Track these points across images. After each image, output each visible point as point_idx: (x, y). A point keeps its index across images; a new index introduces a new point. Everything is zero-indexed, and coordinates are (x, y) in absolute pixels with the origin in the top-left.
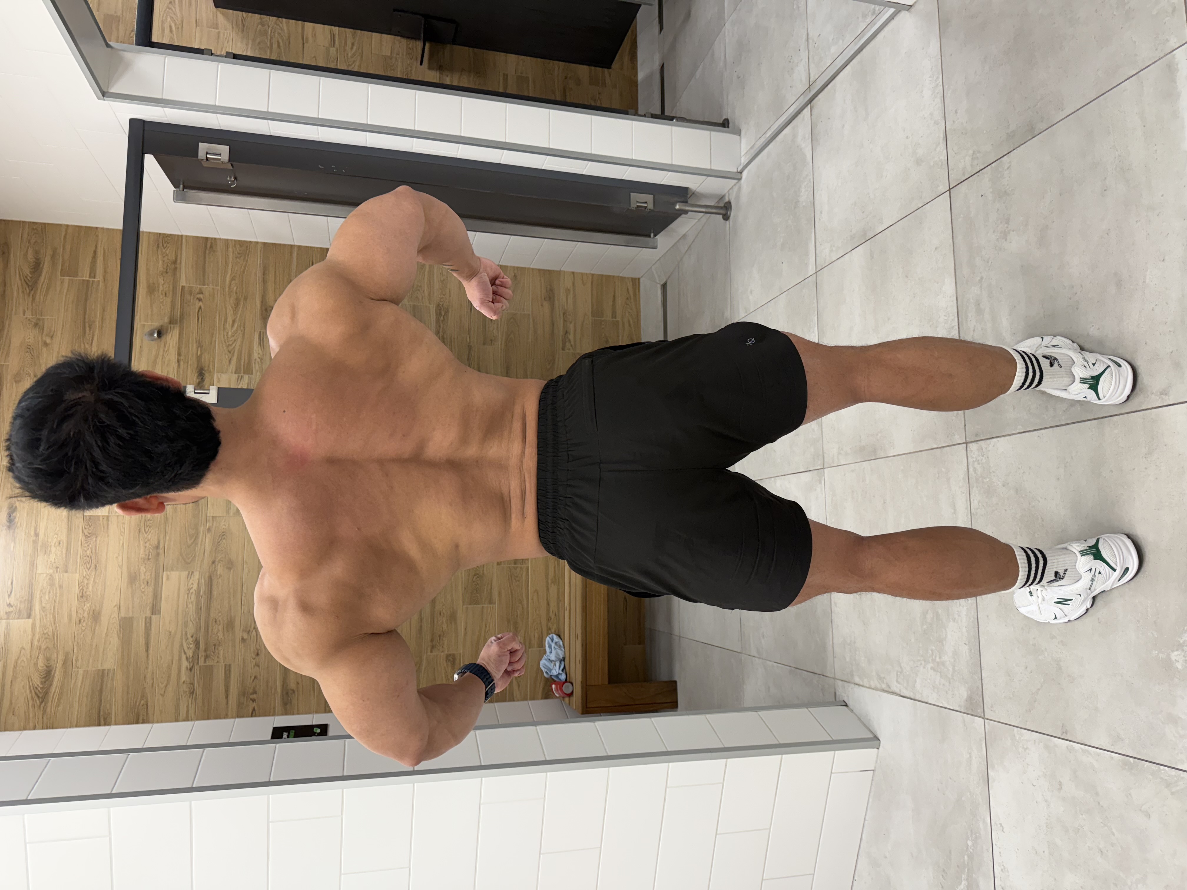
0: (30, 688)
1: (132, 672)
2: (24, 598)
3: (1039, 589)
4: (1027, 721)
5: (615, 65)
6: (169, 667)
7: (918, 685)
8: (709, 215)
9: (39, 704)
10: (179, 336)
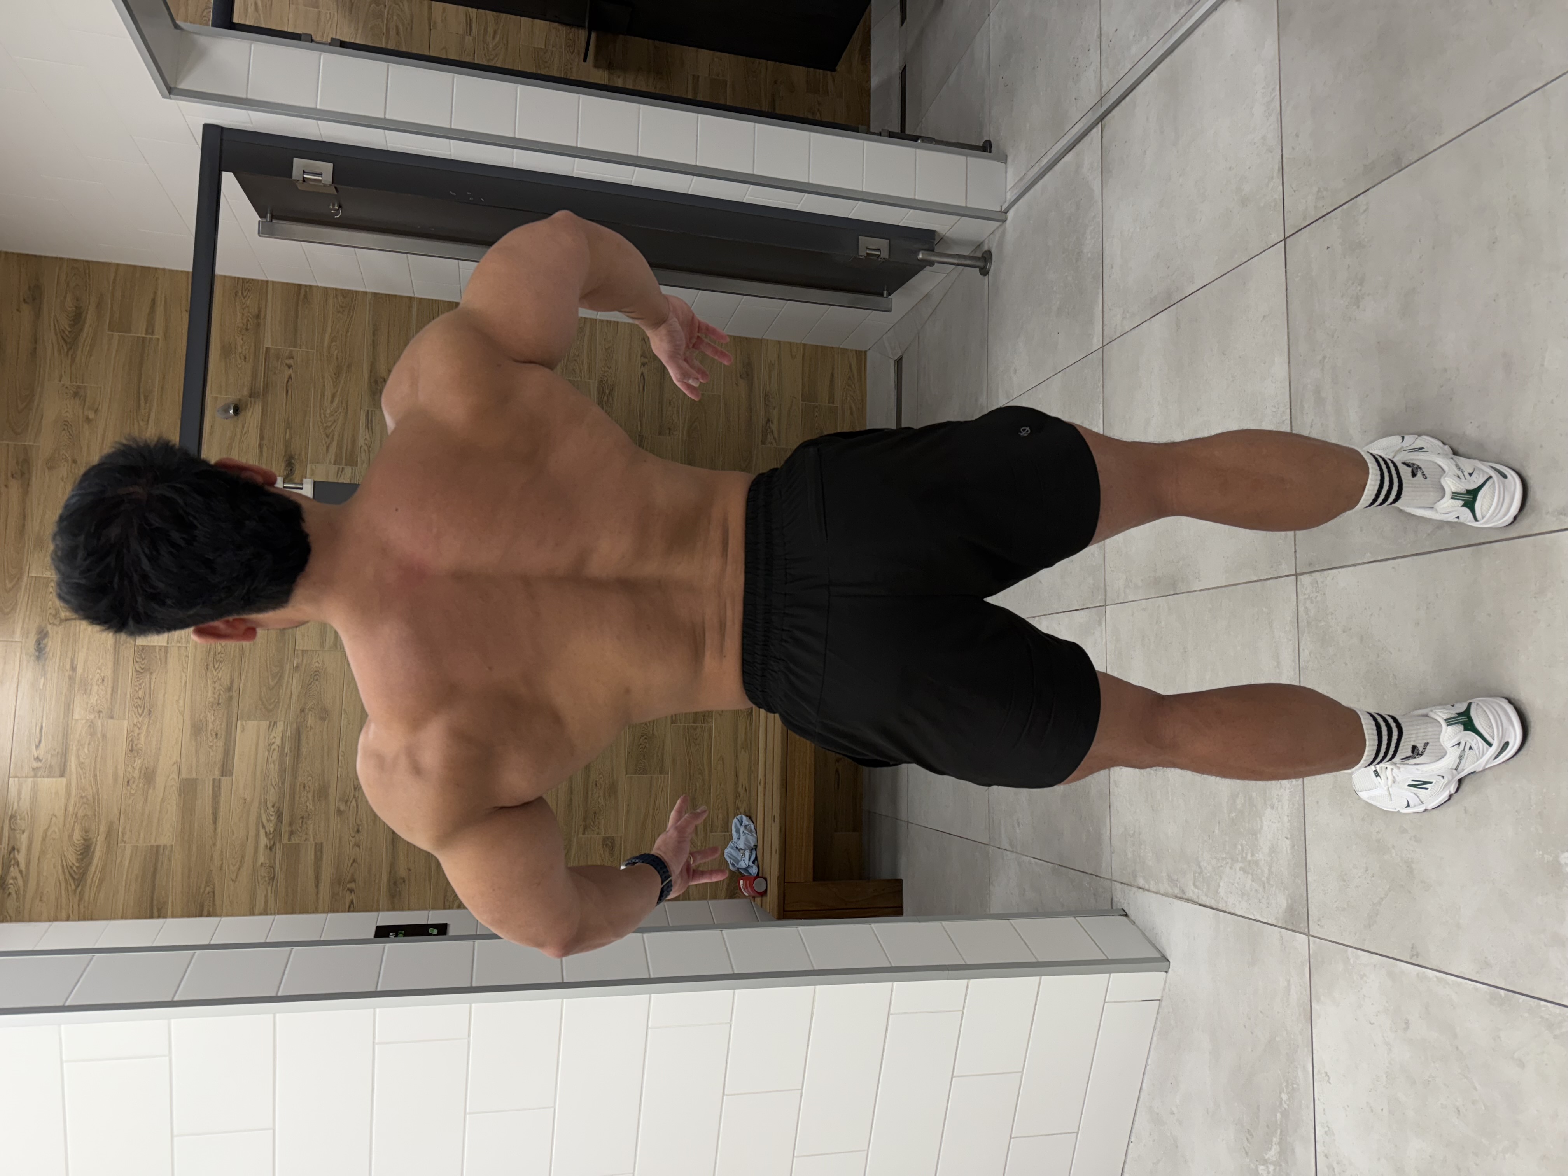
0: (63, 867)
1: (194, 848)
2: (57, 751)
3: (1390, 767)
4: (1365, 940)
5: (841, 67)
6: (243, 845)
7: (1222, 892)
8: (961, 268)
9: (73, 887)
10: (262, 413)
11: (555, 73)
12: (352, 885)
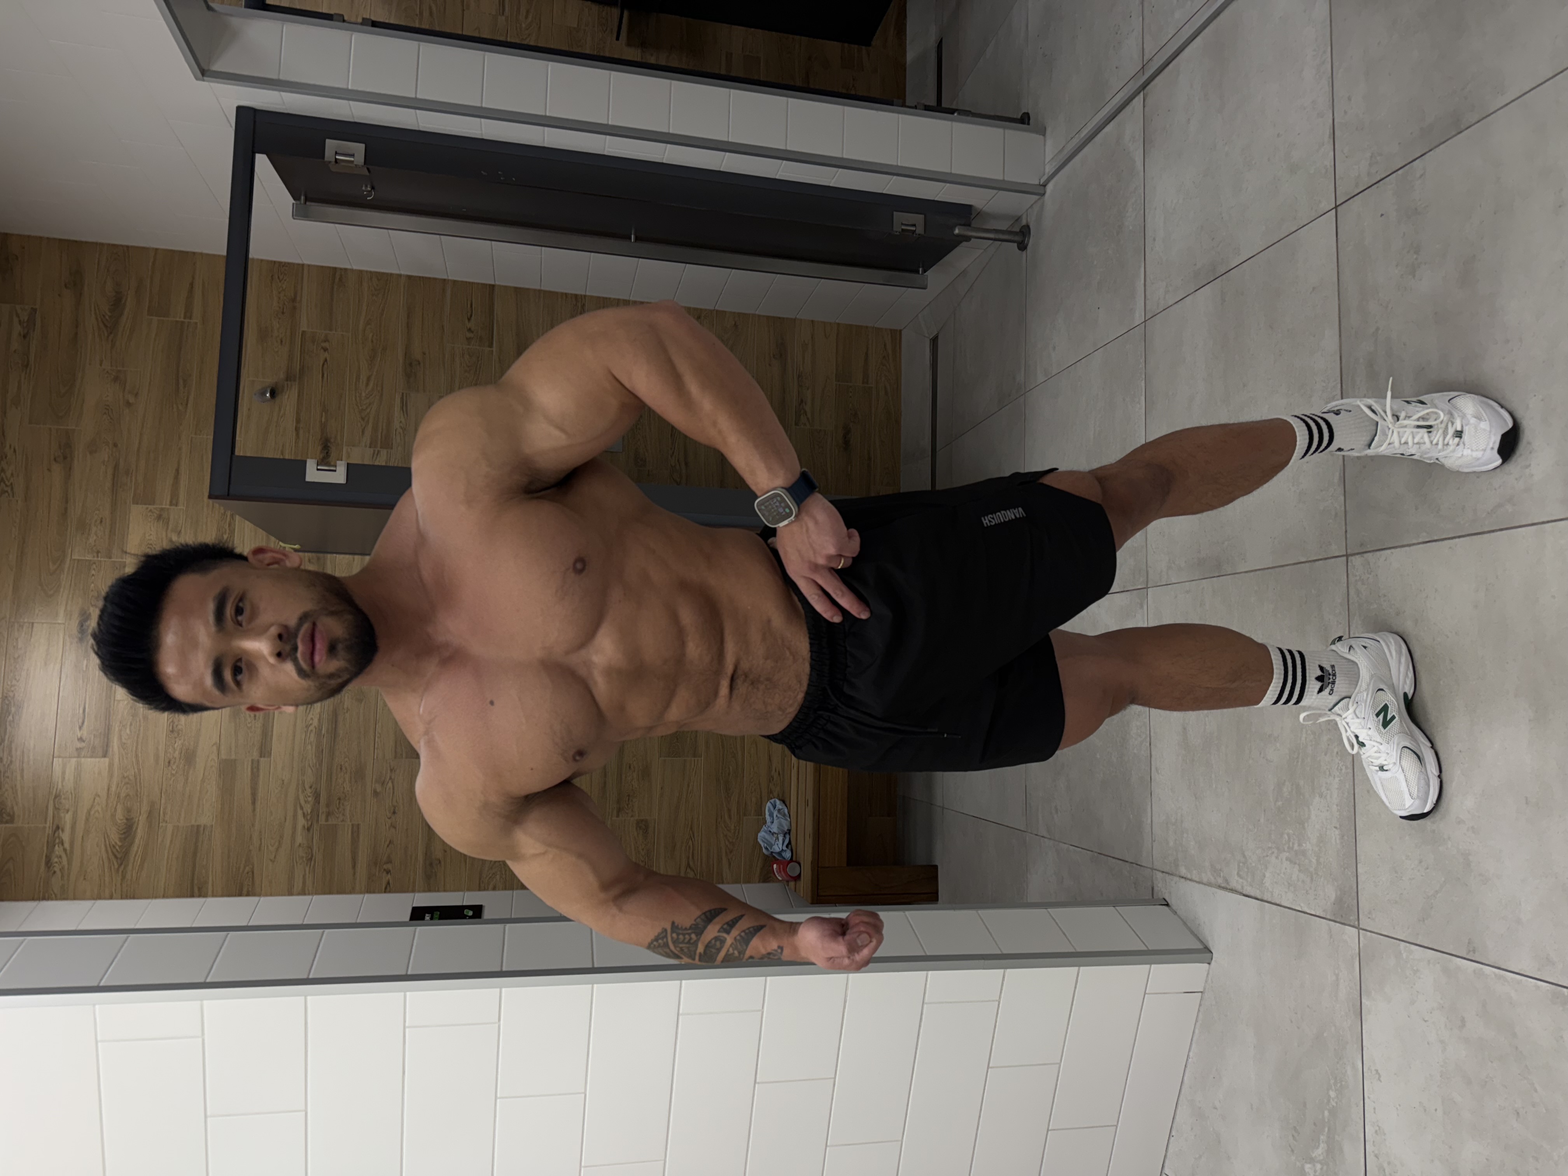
0: (106, 846)
1: (234, 830)
2: (100, 731)
4: (1418, 934)
5: (876, 41)
6: (281, 826)
7: (1268, 882)
8: (998, 243)
9: (116, 866)
10: (299, 396)
11: (587, 51)
12: (388, 866)
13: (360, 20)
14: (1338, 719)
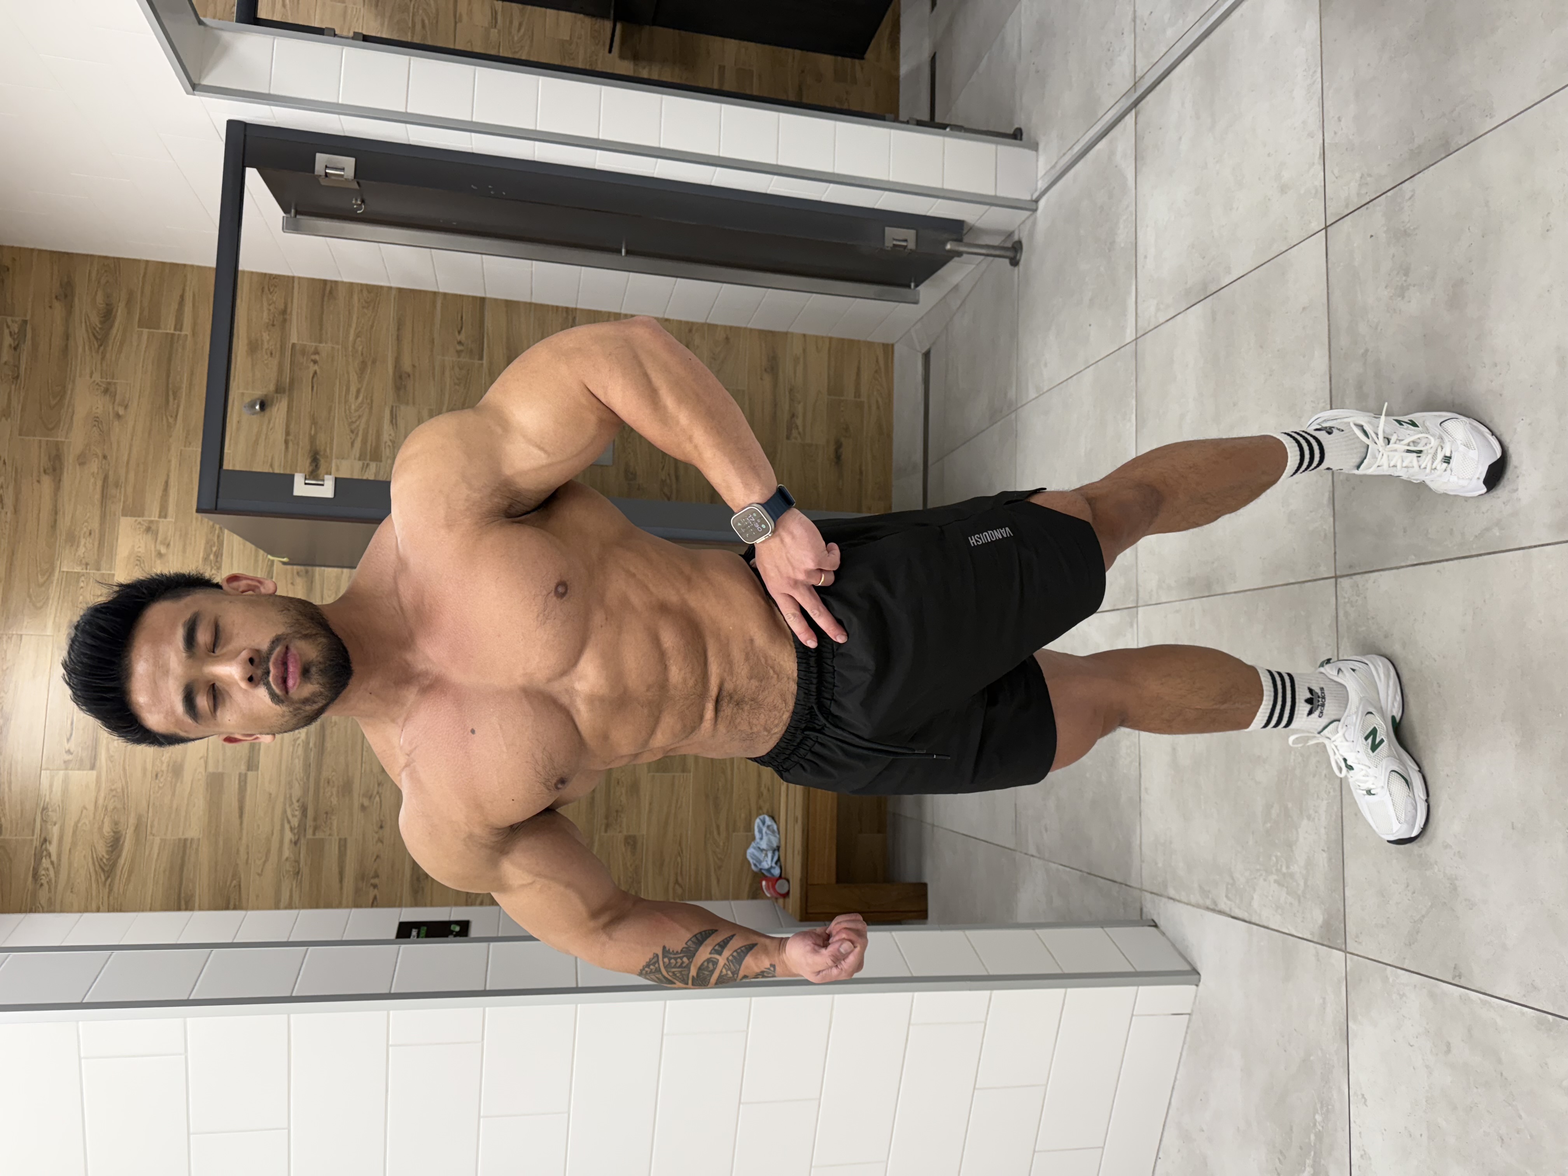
0: (93, 859)
1: (221, 843)
2: (87, 744)
4: (1404, 958)
5: (869, 55)
6: (268, 840)
7: (1255, 904)
8: (991, 258)
9: (103, 879)
10: (288, 408)
11: (580, 66)
12: (376, 881)
13: (351, 34)
14: (1326, 742)
